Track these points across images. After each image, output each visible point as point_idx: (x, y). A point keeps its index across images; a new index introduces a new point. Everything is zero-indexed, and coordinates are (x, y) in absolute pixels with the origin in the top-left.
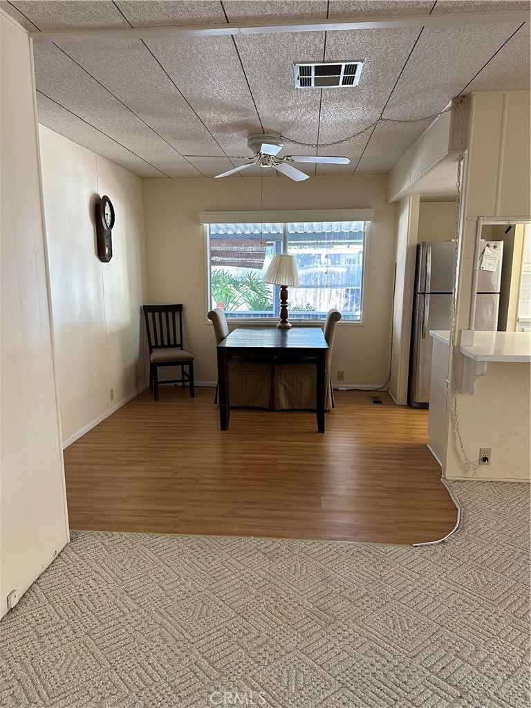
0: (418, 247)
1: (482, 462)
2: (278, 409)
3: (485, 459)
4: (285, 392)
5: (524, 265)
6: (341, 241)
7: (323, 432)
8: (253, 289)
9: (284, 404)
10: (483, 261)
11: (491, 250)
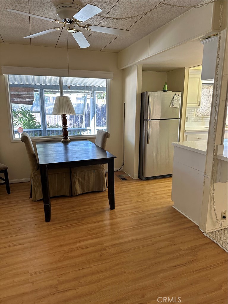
0: (142, 94)
1: (222, 219)
2: (75, 195)
3: (224, 217)
4: (79, 184)
5: (187, 104)
6: (74, 91)
7: (114, 208)
8: (25, 116)
9: (79, 191)
10: (174, 102)
11: (177, 96)
